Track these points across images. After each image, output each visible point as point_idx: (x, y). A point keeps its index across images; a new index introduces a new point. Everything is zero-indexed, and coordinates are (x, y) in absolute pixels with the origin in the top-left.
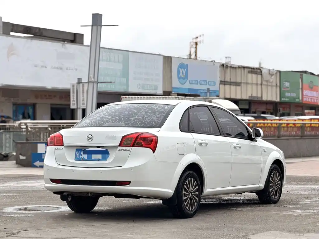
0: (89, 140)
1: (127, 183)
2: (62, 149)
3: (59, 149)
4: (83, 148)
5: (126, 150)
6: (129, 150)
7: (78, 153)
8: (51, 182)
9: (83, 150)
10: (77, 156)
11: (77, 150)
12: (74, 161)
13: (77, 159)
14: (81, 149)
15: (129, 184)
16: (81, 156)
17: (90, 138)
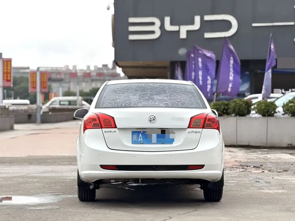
0: (151, 122)
1: (201, 167)
2: (115, 131)
3: (110, 132)
4: (142, 131)
5: (196, 132)
6: (199, 132)
7: (135, 136)
8: (102, 169)
9: (142, 132)
10: (134, 139)
11: (133, 133)
12: (130, 145)
13: (134, 142)
14: (140, 132)
15: (203, 168)
16: (139, 140)
17: (152, 119)
